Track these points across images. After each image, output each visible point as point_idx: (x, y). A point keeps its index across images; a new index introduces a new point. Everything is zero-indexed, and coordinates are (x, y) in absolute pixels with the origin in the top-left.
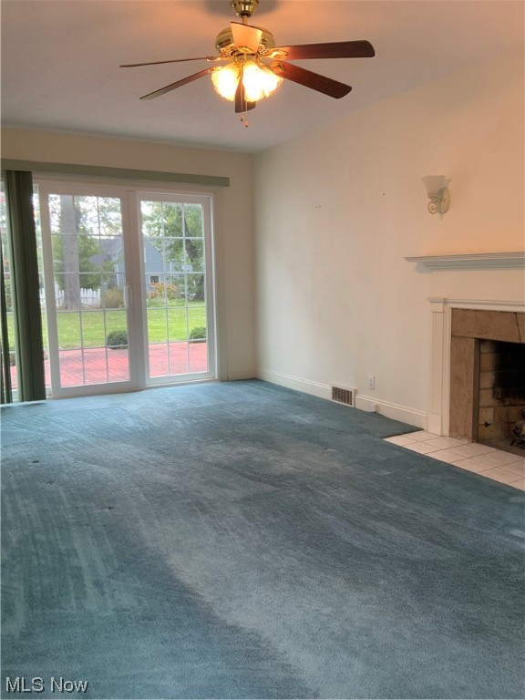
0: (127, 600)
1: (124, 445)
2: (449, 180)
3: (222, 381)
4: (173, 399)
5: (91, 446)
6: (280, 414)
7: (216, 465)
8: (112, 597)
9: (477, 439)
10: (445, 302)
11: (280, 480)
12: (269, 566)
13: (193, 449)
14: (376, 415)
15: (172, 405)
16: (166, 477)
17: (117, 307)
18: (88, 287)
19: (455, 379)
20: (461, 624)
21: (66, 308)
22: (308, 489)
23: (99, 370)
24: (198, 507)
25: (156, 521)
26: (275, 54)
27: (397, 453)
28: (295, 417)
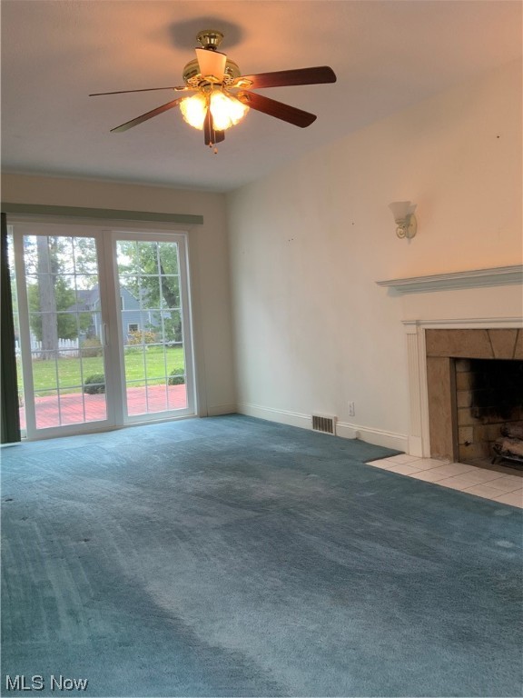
0: (102, 627)
1: (101, 480)
2: (415, 206)
3: (201, 417)
4: (152, 435)
5: (67, 483)
6: (262, 445)
7: (196, 495)
8: (88, 625)
9: (459, 458)
10: (418, 323)
11: (263, 506)
12: (251, 587)
13: (172, 481)
14: (357, 441)
15: (151, 441)
16: (146, 509)
17: (95, 356)
18: (66, 338)
19: (433, 400)
20: (452, 633)
21: (44, 359)
22: (290, 513)
23: (77, 414)
24: (177, 535)
25: (134, 551)
26: (240, 83)
27: (379, 475)
28: (275, 446)
